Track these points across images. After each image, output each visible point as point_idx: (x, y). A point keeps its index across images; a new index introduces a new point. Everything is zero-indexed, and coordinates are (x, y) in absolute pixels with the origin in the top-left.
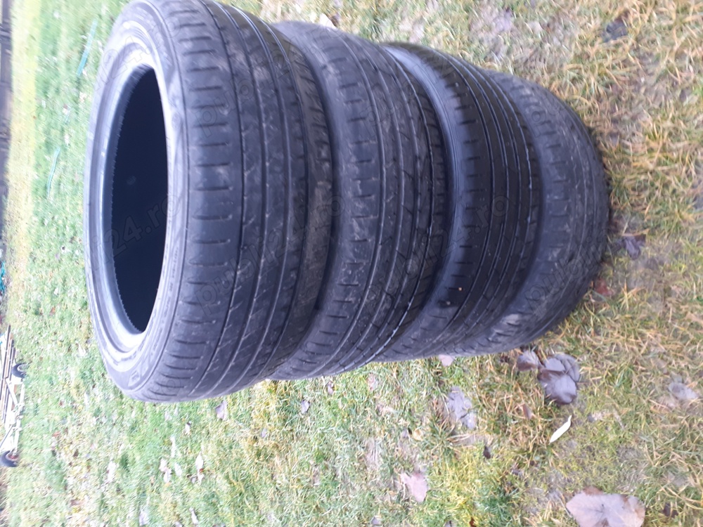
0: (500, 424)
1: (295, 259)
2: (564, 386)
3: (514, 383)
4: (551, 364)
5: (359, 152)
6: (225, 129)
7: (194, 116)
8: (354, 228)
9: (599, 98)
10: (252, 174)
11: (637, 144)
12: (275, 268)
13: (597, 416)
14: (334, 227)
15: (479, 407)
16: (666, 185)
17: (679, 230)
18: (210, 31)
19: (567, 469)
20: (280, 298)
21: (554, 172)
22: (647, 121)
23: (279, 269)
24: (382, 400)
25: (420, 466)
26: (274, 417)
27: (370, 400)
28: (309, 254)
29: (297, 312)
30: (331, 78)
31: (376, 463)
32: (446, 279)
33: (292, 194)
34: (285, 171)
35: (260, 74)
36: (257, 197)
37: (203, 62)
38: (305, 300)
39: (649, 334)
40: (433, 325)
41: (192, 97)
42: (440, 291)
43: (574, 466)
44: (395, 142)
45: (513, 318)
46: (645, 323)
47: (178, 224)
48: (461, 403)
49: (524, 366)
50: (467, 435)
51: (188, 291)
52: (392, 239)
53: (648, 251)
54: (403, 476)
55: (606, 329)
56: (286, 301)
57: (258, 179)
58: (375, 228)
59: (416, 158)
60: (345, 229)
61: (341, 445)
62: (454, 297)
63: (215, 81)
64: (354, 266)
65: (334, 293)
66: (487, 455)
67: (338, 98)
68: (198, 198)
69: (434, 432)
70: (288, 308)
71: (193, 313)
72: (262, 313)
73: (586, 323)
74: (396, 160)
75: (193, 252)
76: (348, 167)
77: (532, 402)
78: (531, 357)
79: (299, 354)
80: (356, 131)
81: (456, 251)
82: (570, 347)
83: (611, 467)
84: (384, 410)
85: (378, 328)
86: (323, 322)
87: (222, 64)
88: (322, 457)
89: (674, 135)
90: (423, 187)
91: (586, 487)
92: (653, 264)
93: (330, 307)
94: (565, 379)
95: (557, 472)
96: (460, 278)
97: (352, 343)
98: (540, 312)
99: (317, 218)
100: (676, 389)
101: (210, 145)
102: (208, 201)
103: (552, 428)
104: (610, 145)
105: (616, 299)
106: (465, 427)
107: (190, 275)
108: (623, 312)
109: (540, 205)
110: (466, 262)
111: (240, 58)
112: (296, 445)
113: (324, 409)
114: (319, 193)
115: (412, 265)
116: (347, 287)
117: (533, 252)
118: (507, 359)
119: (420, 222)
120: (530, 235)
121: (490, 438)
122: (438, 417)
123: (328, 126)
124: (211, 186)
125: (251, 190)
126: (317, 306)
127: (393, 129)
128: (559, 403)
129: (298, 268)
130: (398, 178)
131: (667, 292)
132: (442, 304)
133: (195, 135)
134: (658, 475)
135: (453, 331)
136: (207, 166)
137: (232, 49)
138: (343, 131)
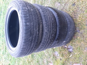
0: (63, 56)
1: (38, 35)
2: (71, 50)
3: (64, 50)
4: (69, 47)
5: (45, 20)
6: (28, 17)
7: (23, 16)
8: (45, 30)
9: (72, 13)
10: (32, 24)
11: (78, 18)
12: (35, 37)
13: (76, 53)
14: (43, 31)
15: (59, 53)
16: (82, 23)
17: (84, 29)
18: (24, 4)
19: (72, 61)
20: (36, 41)
21: (69, 22)
22: (79, 16)
23: (36, 37)
24: (46, 54)
25: (52, 62)
26: (31, 57)
27: (44, 54)
28: (40, 34)
29: (38, 43)
30: (41, 11)
31: (45, 62)
32: (57, 37)
33: (37, 26)
34: (36, 23)
35: (32, 10)
36: (33, 27)
37: (24, 8)
38: (39, 41)
39: (82, 42)
40: (55, 43)
41: (23, 13)
42: (56, 38)
43: (73, 60)
44: (50, 19)
45: (65, 42)
46: (81, 41)
47: (21, 31)
48: (57, 53)
49: (65, 48)
50: (58, 57)
51: (23, 41)
52: (50, 32)
53: (80, 32)
54: (49, 63)
55: (76, 42)
56: (37, 41)
57: (33, 24)
58: (48, 31)
59: (53, 21)
60: (44, 31)
61: (40, 60)
62: (58, 39)
63: (26, 11)
64: (46, 36)
65: (43, 40)
66: (61, 60)
67: (42, 13)
68: (24, 27)
69: (53, 57)
70: (37, 42)
71: (24, 44)
72: (34, 43)
73: (73, 42)
74: (50, 21)
75: (24, 35)
76: (44, 22)
77: (67, 52)
78: (66, 46)
79: (38, 49)
80: (45, 17)
81: (58, 33)
82: (71, 45)
83: (78, 60)
84: (46, 55)
85: (48, 44)
86: (41, 44)
87: (27, 8)
88: (38, 62)
89: (83, 17)
90: (54, 25)
91: (75, 63)
92: (81, 33)
93: (42, 42)
94: (71, 49)
95: (71, 61)
96: (59, 37)
97: (45, 47)
98: (68, 40)
99: (41, 29)
100: (86, 49)
101: (26, 20)
102: (26, 28)
103: (70, 55)
104: (74, 19)
105: (77, 38)
106: (58, 56)
107: (23, 39)
108: (78, 40)
109: (67, 26)
110: (59, 34)
111: (29, 8)
112: (34, 60)
113: (38, 55)
114: (41, 26)
115: (53, 35)
116: (45, 39)
117: (67, 33)
118: (63, 47)
119: (54, 29)
120: (67, 30)
121: (61, 58)
122: (54, 55)
123: (41, 17)
124: (26, 25)
125: (32, 26)
126: (41, 42)
127: (49, 17)
128: (70, 52)
129: (38, 37)
130: (51, 23)
131: (84, 37)
132: (56, 40)
133: (24, 18)
134: (85, 61)
135: (58, 44)
136: (26, 23)
137: (28, 6)
138: (43, 17)
